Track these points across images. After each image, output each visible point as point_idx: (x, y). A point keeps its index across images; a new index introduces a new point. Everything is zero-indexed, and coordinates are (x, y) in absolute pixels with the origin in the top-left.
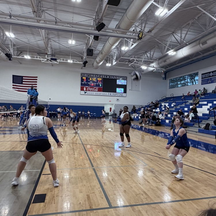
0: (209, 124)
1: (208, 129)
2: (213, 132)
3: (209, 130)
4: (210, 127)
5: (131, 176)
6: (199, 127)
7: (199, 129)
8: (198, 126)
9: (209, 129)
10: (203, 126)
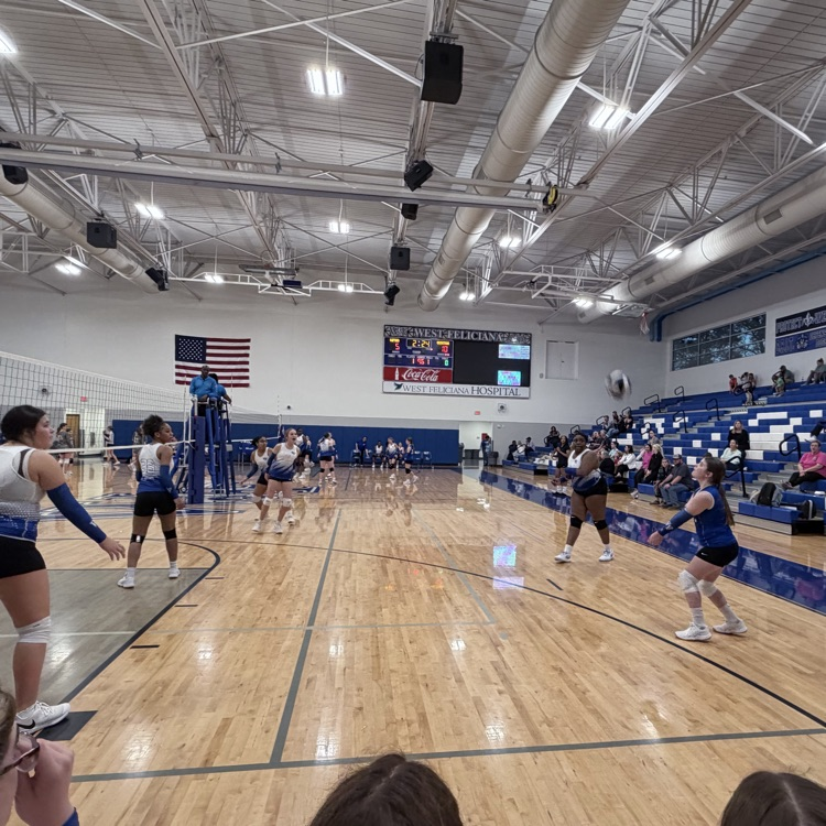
0: (774, 487)
1: (769, 503)
2: (785, 513)
3: (771, 506)
4: (775, 495)
5: (412, 660)
6: (746, 496)
7: (740, 504)
8: (742, 493)
9: (775, 504)
10: (754, 493)
